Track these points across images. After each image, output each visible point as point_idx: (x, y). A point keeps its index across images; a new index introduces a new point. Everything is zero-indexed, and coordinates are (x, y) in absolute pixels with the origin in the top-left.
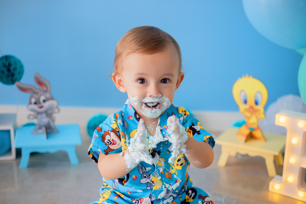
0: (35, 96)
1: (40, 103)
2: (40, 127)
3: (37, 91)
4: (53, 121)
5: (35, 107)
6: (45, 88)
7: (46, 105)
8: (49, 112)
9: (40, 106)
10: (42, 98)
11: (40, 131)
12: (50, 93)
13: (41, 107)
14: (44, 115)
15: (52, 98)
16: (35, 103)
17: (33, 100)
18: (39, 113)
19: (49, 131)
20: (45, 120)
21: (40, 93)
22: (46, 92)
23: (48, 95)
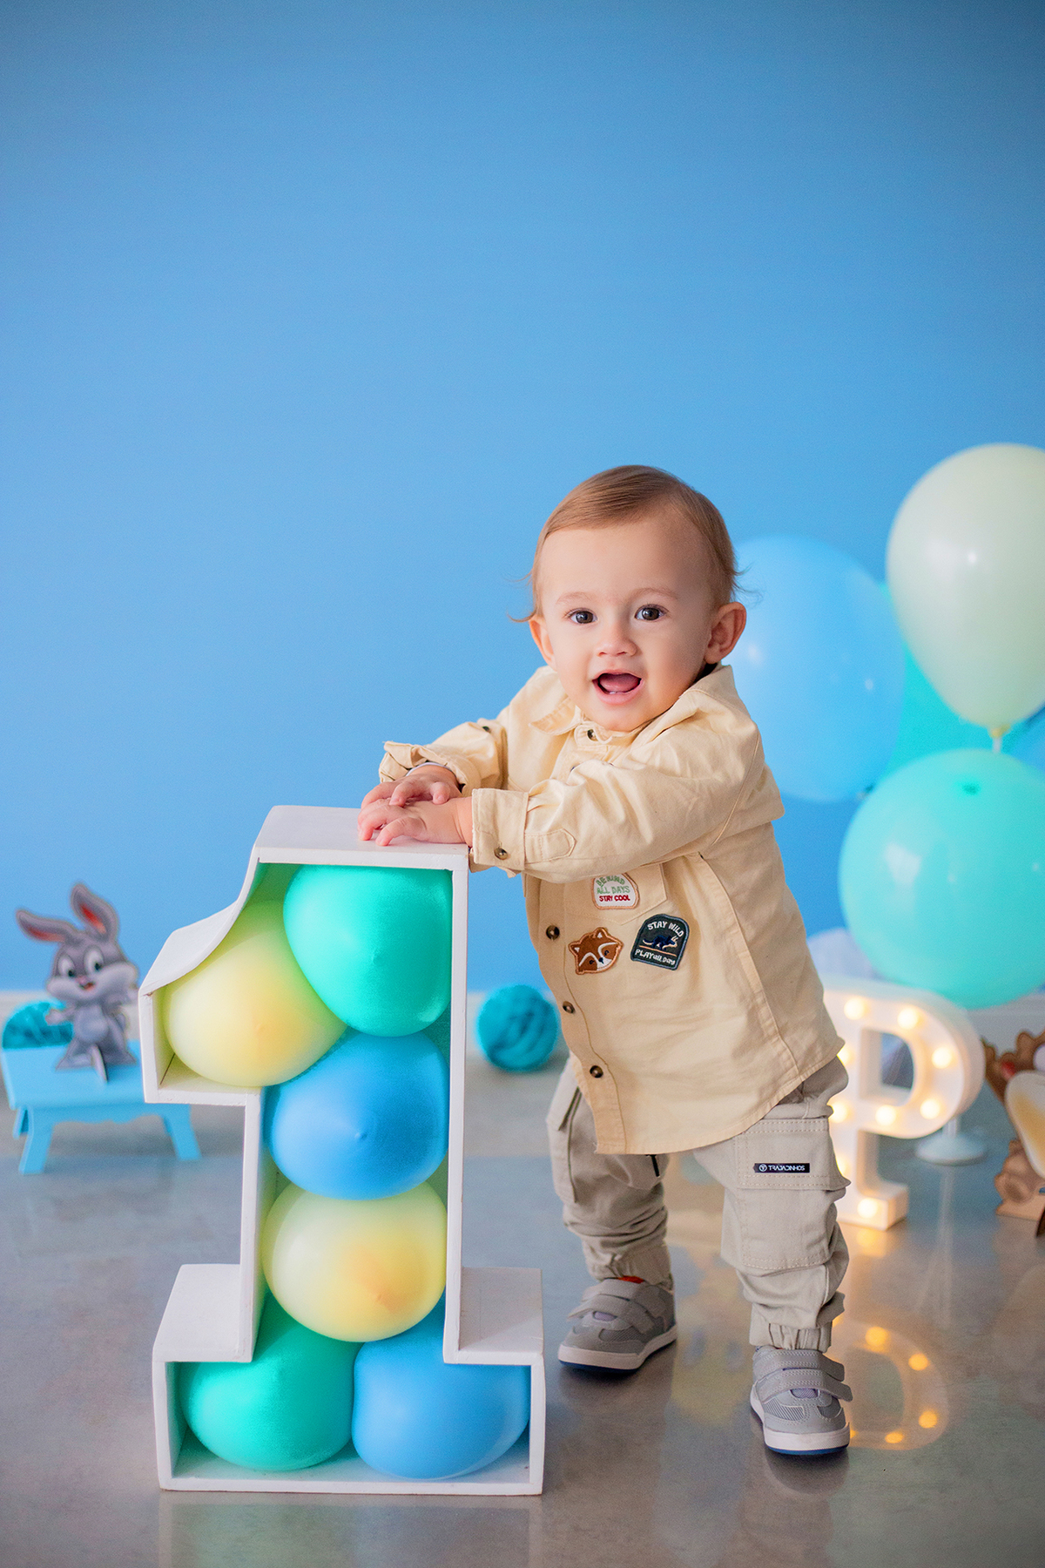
0: (72, 952)
1: (85, 973)
2: (83, 1049)
3: (80, 936)
4: (122, 1026)
5: (70, 985)
6: (101, 929)
7: (104, 978)
8: (112, 999)
9: (83, 981)
10: (93, 957)
11: (82, 1059)
12: (116, 943)
13: (90, 985)
14: (96, 1010)
15: (121, 959)
16: (71, 974)
17: (66, 965)
18: (81, 1004)
19: (109, 1058)
20: (97, 1024)
21: (89, 941)
22: (104, 938)
23: (109, 949)
